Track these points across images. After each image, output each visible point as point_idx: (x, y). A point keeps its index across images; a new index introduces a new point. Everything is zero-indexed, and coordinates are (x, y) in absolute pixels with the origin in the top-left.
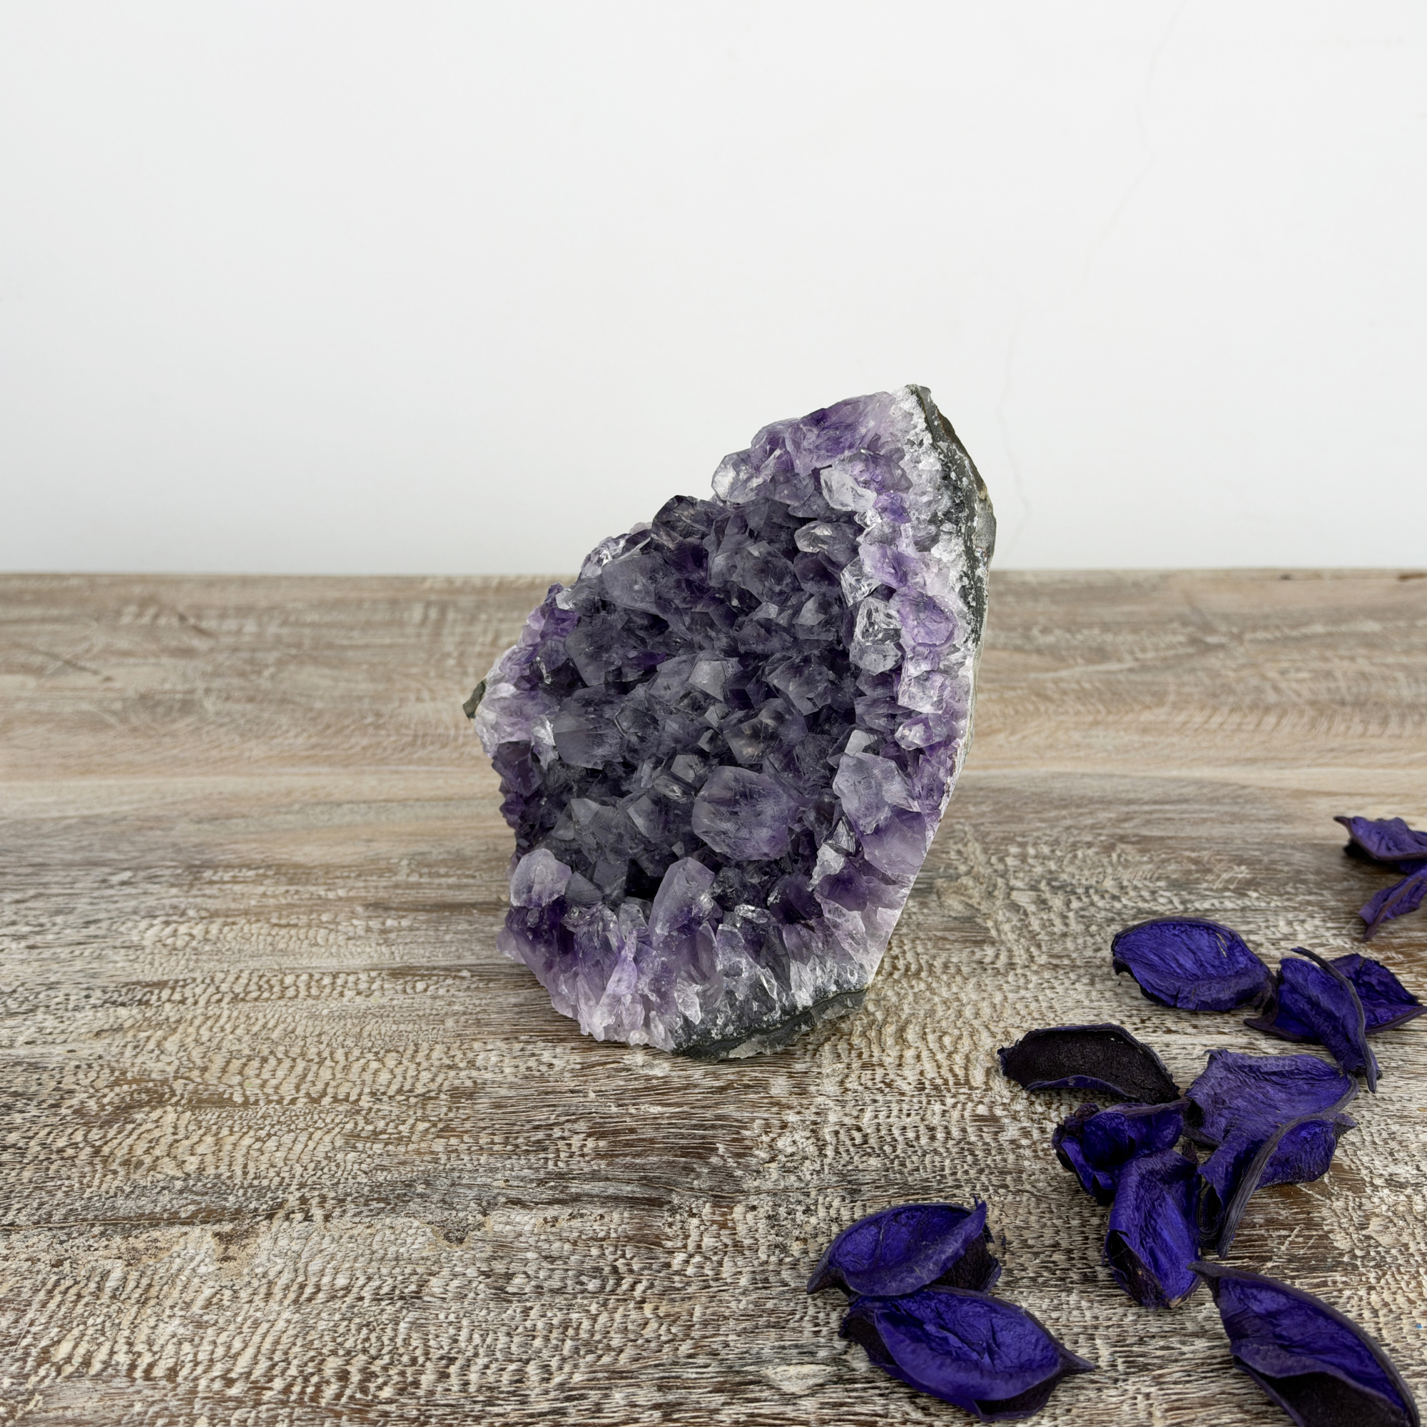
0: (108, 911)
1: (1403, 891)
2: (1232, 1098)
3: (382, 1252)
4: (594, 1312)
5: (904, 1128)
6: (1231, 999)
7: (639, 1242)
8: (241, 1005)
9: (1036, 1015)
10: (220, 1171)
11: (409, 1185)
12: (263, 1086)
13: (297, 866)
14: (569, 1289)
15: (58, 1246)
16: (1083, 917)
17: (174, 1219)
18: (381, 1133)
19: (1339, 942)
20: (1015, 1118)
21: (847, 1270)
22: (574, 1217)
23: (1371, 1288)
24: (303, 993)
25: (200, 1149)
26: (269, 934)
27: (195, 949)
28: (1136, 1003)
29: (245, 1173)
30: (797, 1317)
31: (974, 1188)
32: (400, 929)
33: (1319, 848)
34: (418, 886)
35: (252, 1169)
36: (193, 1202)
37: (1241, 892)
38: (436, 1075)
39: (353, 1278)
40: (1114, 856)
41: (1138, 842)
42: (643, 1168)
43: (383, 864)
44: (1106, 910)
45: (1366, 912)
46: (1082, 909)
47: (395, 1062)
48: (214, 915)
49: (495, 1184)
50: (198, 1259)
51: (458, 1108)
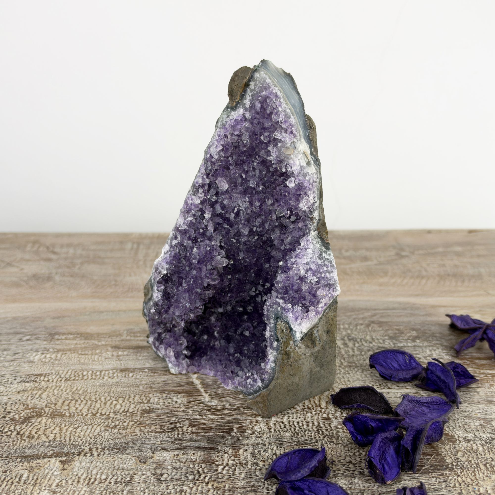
0: (22, 349)
1: (469, 340)
2: (411, 411)
3: (118, 467)
4: (191, 486)
5: (298, 422)
6: (410, 378)
7: (207, 462)
8: (68, 382)
9: (343, 383)
10: (61, 439)
11: (127, 443)
12: (76, 410)
13: (87, 334)
14: (183, 479)
15: (5, 466)
16: (359, 349)
17: (45, 456)
18: (118, 425)
19: (448, 357)
20: (336, 418)
21: (278, 472)
22: (184, 454)
23: (459, 476)
24: (90, 378)
25: (55, 432)
26: (78, 357)
27: (52, 362)
28: (378, 379)
29: (70, 440)
30: (261, 487)
31: (322, 442)
32: (123, 355)
33: (440, 325)
34: (130, 340)
35: (72, 439)
36: (52, 450)
37: (414, 340)
38: (136, 406)
39: (108, 476)
40: (370, 328)
41: (378, 323)
42: (208, 437)
43: (118, 333)
44: (367, 347)
45: (456, 347)
46: (359, 346)
47: (122, 401)
48: (59, 351)
49: (157, 443)
50: (54, 469)
51: (144, 417)
